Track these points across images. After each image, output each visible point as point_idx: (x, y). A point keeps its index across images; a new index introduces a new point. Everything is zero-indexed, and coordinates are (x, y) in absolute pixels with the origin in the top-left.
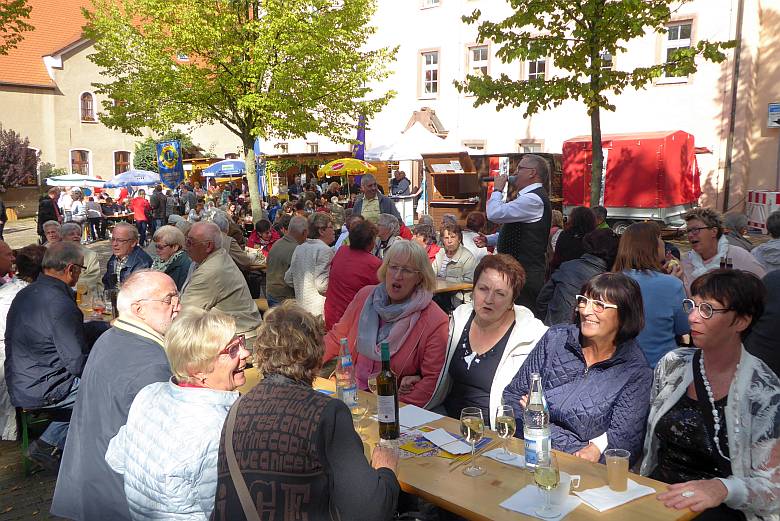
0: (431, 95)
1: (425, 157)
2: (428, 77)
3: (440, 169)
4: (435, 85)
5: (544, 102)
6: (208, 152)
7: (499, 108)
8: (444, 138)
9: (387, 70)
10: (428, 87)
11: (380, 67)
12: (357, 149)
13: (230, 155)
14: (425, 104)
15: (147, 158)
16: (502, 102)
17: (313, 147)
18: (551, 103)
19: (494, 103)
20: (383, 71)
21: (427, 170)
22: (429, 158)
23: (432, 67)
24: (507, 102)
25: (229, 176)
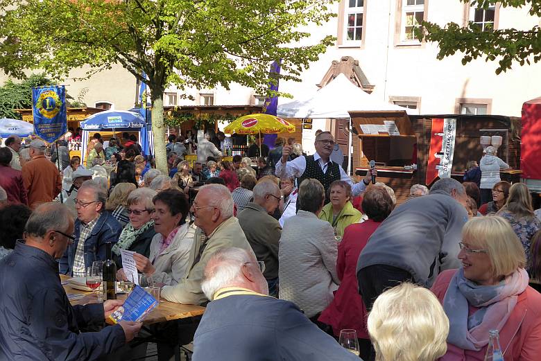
0: (356, 43)
1: (353, 115)
2: (351, 22)
3: (370, 130)
4: (359, 32)
5: (524, 55)
6: (76, 100)
7: (466, 60)
8: (370, 92)
9: (328, 12)
10: (350, 34)
11: (319, 8)
12: (268, 104)
13: (101, 104)
14: (346, 53)
15: (6, 105)
16: (470, 54)
17: (207, 99)
18: (531, 57)
19: (459, 55)
20: (323, 12)
21: (354, 131)
22: (359, 117)
23: (357, 10)
24: (475, 55)
25: (111, 130)
